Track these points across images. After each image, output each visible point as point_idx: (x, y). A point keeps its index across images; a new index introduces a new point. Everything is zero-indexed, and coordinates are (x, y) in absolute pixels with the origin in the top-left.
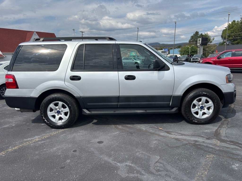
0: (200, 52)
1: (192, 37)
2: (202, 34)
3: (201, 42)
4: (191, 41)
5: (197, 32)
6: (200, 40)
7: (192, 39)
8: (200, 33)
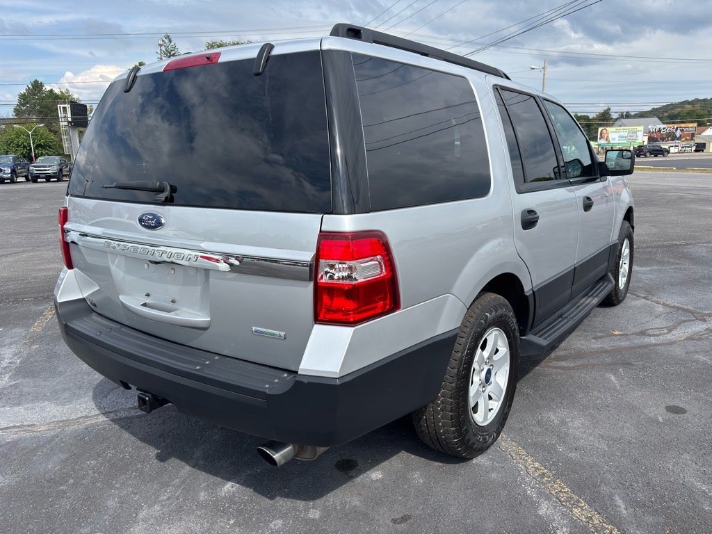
0: (71, 146)
1: (23, 97)
2: (52, 90)
3: (69, 115)
4: (24, 112)
5: (36, 82)
6: (65, 108)
7: (23, 105)
8: (47, 88)
